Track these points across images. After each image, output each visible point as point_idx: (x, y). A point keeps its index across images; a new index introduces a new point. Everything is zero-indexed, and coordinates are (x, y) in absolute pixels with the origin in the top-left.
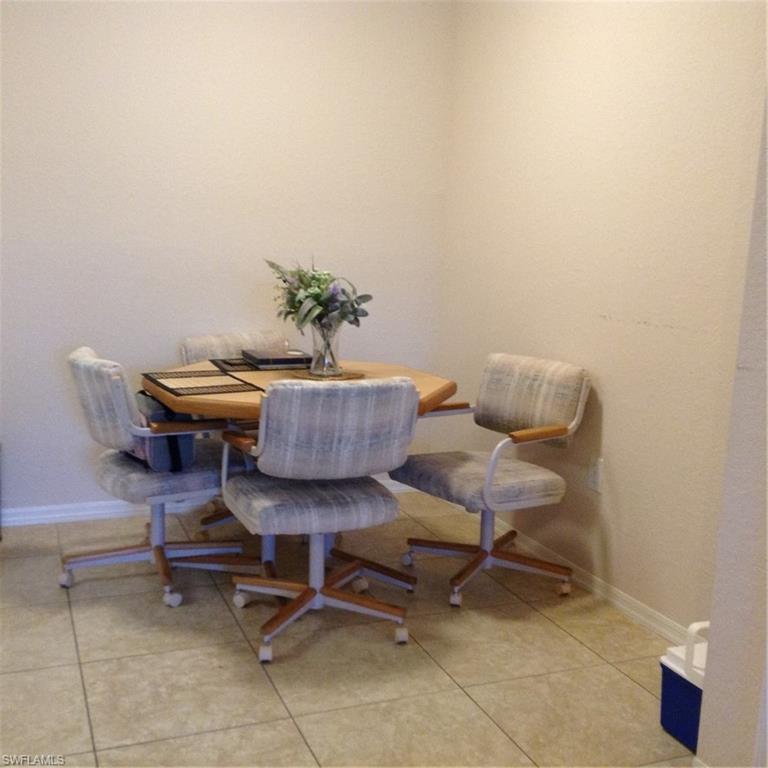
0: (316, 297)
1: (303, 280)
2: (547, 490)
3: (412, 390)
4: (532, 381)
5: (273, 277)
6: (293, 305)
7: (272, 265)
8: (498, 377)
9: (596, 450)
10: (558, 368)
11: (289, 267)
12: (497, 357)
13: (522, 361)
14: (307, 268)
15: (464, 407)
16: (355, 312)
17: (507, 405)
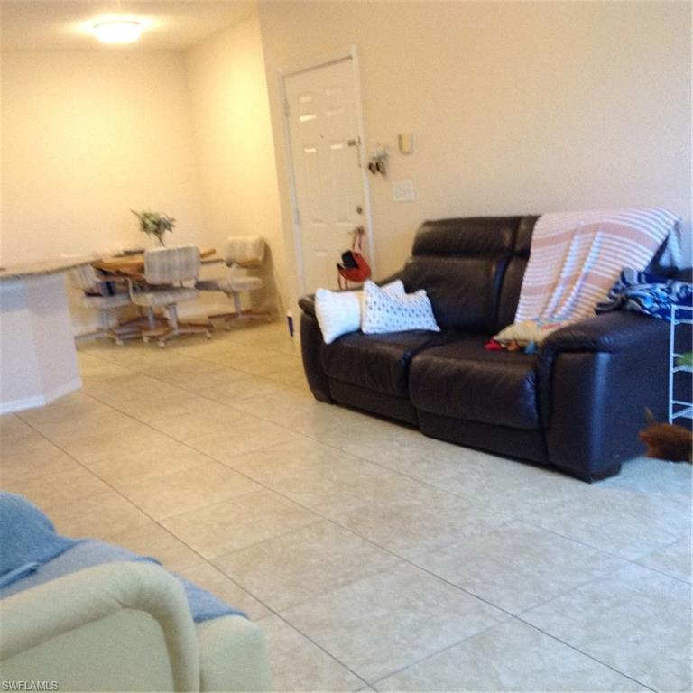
0: (154, 222)
1: (147, 216)
2: (255, 283)
3: (197, 249)
4: (244, 245)
5: (134, 216)
6: (145, 227)
7: (133, 212)
8: (232, 246)
9: (271, 266)
10: (252, 238)
11: (140, 211)
12: (231, 239)
13: (240, 238)
14: (147, 211)
15: (220, 261)
16: (170, 225)
17: (238, 255)
